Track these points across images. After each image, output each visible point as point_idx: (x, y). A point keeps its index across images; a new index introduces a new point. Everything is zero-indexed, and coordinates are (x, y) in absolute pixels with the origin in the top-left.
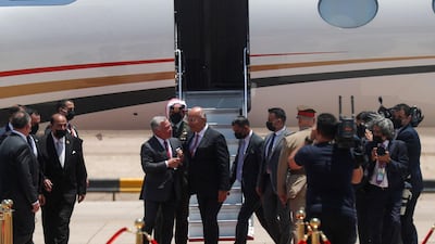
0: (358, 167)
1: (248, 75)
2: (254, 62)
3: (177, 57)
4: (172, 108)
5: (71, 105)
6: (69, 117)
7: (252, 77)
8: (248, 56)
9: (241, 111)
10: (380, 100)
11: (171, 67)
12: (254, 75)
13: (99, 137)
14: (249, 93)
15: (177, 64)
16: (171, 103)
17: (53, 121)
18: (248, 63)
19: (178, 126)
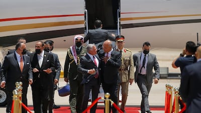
1: (120, 23)
2: (122, 16)
3: (85, 13)
4: (77, 39)
7: (121, 24)
8: (120, 13)
11: (82, 18)
12: (123, 23)
14: (120, 31)
15: (85, 17)
16: (77, 36)
18: (119, 17)
19: (80, 48)
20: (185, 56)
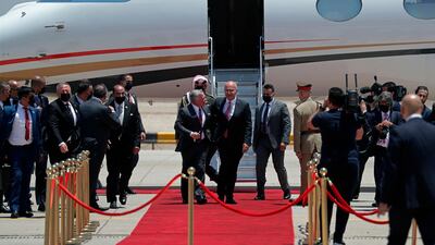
0: (359, 128)
1: (263, 57)
2: (267, 47)
3: (209, 43)
4: (197, 82)
5: (130, 78)
6: (128, 88)
7: (266, 58)
8: (263, 42)
9: (257, 85)
10: (375, 78)
11: (205, 50)
13: (151, 103)
14: (264, 71)
15: (209, 48)
17: (114, 90)
18: (263, 47)
20: (328, 109)
